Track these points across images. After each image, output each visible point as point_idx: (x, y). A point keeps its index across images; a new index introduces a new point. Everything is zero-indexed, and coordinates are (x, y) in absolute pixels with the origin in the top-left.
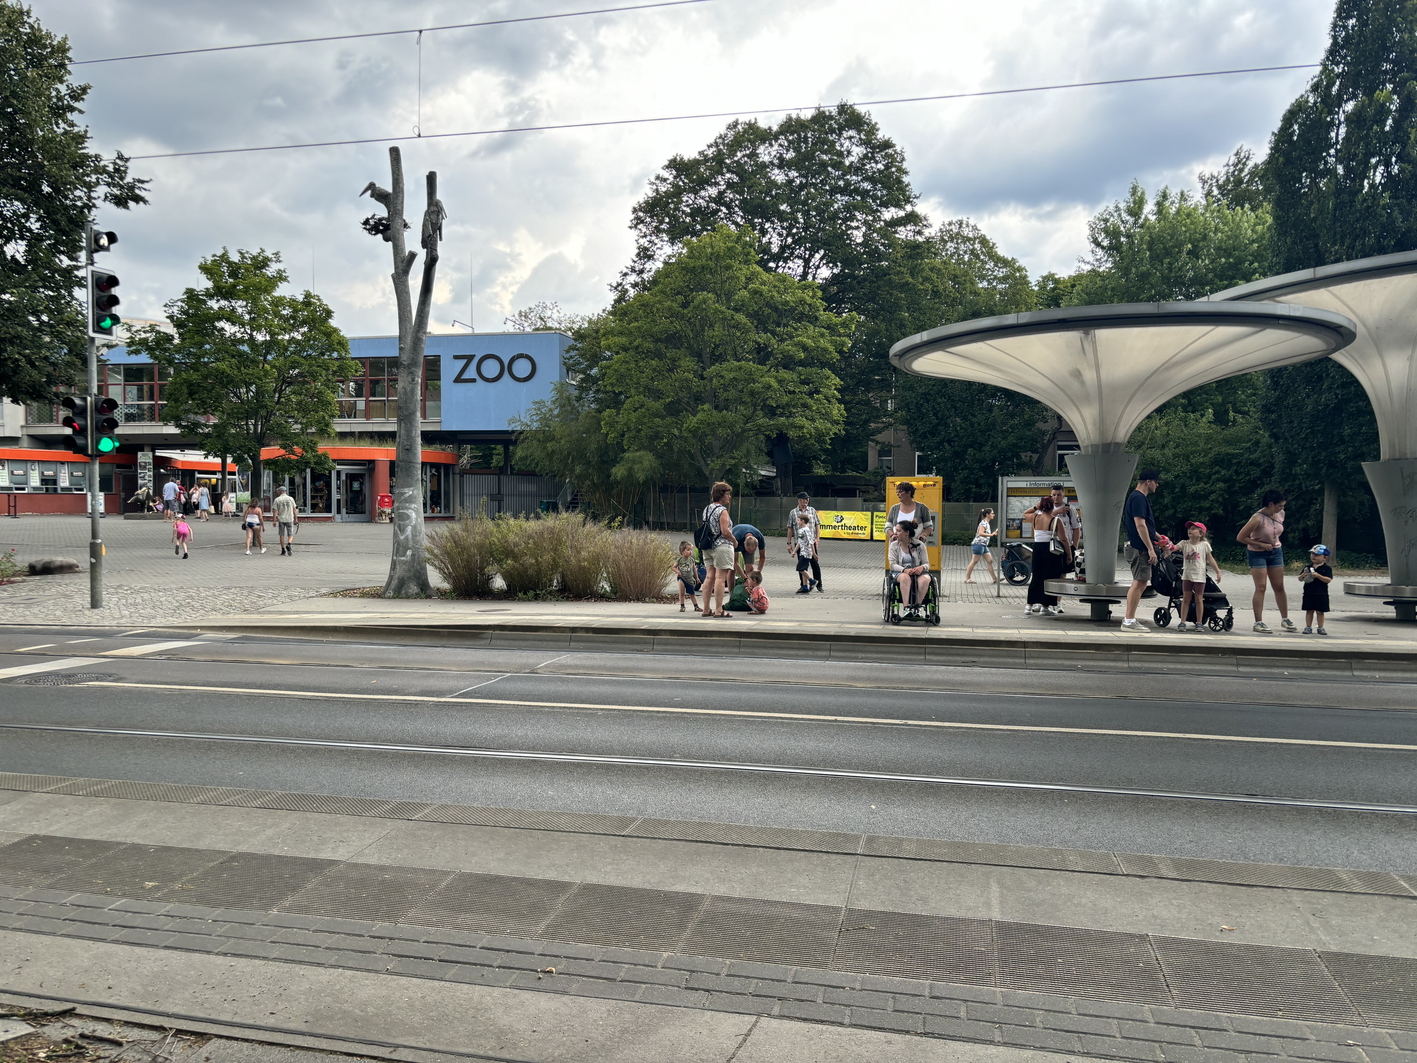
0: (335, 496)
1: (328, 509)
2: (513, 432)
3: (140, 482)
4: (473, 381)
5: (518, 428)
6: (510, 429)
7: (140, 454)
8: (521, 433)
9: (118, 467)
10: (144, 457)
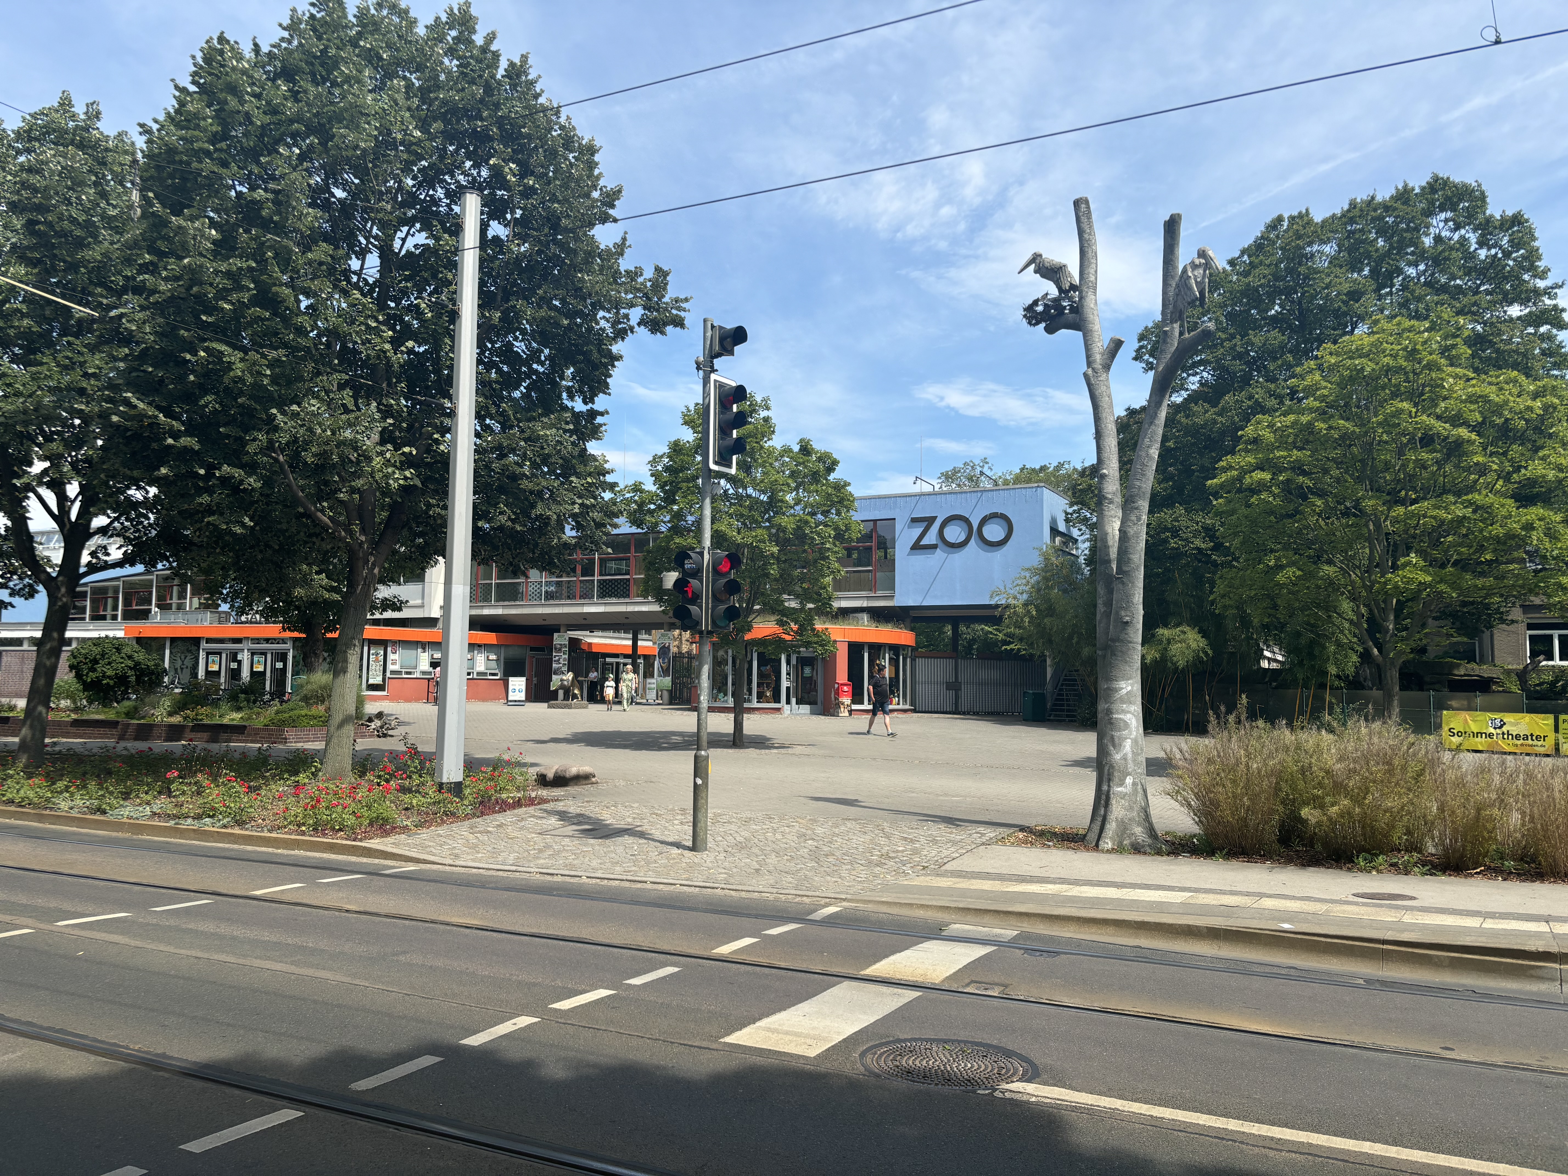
0: (785, 684)
1: (777, 700)
2: (997, 606)
3: (554, 665)
4: (934, 547)
5: (1003, 602)
6: (993, 602)
7: (556, 635)
8: (1008, 606)
9: (532, 649)
10: (560, 639)
